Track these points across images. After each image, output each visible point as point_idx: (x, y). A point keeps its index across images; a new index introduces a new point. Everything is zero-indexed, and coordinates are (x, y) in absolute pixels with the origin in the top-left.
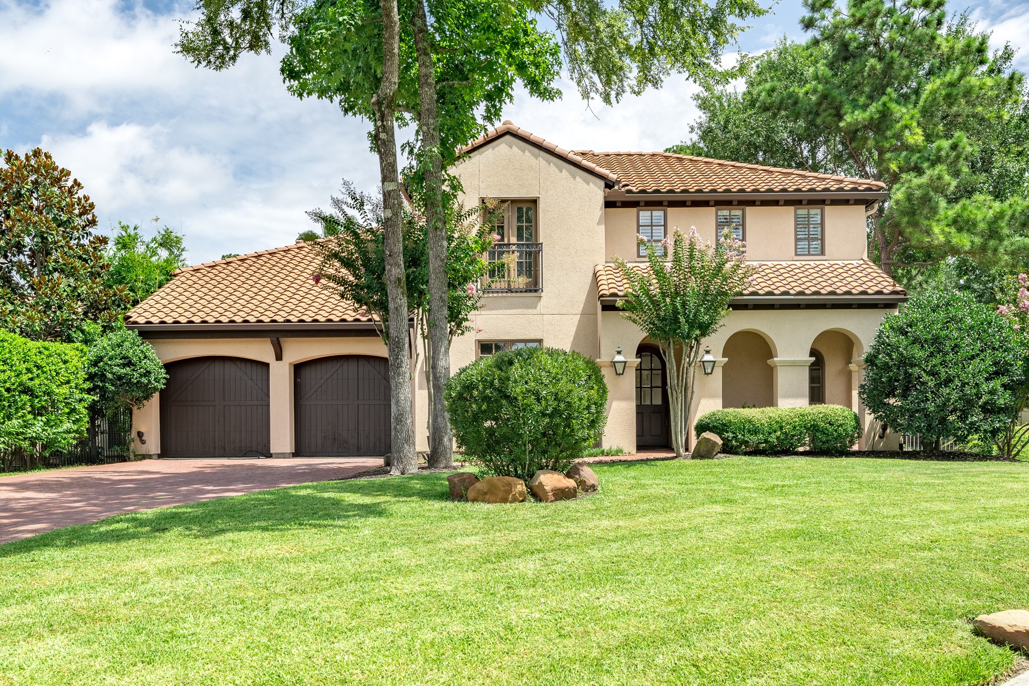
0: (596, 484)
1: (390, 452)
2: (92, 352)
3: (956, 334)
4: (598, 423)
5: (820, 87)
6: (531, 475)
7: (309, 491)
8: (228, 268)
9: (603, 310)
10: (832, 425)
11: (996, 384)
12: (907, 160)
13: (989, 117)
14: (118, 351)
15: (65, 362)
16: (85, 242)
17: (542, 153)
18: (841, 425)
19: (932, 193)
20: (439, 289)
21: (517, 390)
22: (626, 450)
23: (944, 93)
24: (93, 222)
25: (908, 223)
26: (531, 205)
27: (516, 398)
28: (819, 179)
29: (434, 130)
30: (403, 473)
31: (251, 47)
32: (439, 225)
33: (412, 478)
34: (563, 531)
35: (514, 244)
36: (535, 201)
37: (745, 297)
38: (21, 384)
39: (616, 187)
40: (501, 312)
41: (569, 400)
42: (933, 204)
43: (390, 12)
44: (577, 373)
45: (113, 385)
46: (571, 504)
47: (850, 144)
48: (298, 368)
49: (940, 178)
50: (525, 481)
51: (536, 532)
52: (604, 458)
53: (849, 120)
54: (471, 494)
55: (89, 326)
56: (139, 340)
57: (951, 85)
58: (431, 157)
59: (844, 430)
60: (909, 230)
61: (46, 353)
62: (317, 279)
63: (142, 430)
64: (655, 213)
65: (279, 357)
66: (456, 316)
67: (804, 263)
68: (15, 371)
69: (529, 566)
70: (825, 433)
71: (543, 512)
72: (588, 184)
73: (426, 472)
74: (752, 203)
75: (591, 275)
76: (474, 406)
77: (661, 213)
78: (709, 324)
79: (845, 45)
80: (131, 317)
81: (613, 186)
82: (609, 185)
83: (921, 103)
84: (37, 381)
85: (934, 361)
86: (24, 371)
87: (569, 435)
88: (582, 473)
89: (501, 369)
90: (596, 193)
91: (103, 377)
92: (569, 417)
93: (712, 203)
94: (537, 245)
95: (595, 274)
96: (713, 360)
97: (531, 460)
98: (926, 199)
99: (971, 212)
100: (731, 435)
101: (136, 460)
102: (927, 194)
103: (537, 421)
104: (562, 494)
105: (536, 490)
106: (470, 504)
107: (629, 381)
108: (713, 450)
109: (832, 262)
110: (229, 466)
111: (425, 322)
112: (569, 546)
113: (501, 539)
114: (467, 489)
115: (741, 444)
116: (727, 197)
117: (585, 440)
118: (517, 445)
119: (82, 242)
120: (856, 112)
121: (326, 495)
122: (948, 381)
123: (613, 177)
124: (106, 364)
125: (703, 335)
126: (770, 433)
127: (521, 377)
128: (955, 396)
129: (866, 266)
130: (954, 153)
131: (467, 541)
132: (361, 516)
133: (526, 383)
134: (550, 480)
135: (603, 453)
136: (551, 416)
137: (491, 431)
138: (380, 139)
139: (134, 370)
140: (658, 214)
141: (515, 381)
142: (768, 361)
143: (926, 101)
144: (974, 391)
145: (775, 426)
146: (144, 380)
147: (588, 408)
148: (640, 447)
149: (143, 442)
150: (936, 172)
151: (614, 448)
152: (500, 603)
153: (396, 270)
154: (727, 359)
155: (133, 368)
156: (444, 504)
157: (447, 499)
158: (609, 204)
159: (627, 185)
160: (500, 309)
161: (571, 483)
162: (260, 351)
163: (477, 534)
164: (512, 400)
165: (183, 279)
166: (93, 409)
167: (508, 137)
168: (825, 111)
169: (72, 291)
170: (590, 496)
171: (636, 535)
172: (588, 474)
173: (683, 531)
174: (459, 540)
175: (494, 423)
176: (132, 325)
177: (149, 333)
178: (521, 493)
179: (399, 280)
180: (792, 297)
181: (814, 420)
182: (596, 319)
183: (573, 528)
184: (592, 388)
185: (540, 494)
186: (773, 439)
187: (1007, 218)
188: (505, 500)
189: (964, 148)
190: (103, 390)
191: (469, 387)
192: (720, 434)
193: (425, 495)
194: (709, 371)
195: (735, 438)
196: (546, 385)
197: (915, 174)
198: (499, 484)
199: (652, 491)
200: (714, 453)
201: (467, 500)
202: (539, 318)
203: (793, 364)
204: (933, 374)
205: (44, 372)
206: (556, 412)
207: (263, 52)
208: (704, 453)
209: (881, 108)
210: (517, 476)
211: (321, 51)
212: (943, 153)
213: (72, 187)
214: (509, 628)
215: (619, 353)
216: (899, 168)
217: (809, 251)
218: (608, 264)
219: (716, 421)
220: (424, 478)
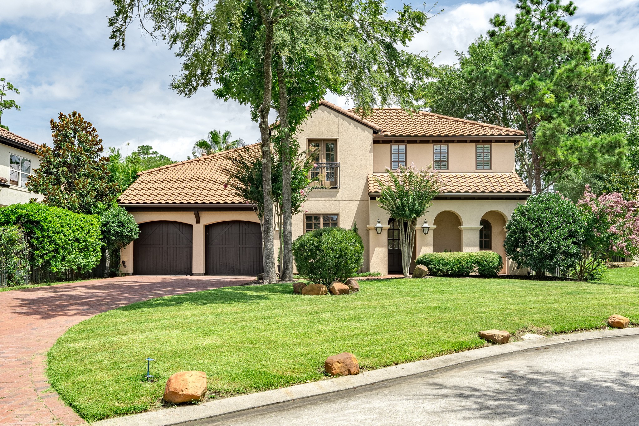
0: (358, 288)
1: (263, 272)
2: (103, 219)
3: (549, 216)
4: (359, 261)
5: (497, 71)
6: (330, 284)
7: (230, 290)
8: (167, 171)
9: (371, 200)
10: (486, 262)
11: (569, 242)
12: (546, 112)
13: (594, 88)
14: (117, 218)
15: (92, 225)
16: (97, 160)
17: (340, 115)
18: (491, 262)
19: (556, 133)
20: (288, 194)
21: (324, 247)
22: (382, 274)
23: (566, 75)
24: (101, 149)
25: (543, 148)
26: (334, 142)
27: (323, 250)
28: (489, 128)
29: (286, 118)
30: (269, 283)
31: (204, 85)
32: (288, 163)
33: (274, 285)
34: (341, 305)
35: (324, 163)
36: (335, 141)
37: (445, 194)
38: (75, 237)
39: (379, 133)
40: (317, 199)
41: (346, 251)
42: (556, 139)
43: (268, 71)
44: (350, 239)
45: (114, 237)
46: (347, 296)
47: (516, 101)
48: (208, 228)
49: (559, 125)
50: (327, 286)
51: (329, 305)
52: (369, 278)
53: (512, 90)
54: (303, 291)
55: (100, 205)
56: (126, 213)
57: (571, 70)
58: (284, 132)
59: (493, 264)
60: (544, 153)
61: (84, 220)
62: (226, 186)
63: (125, 260)
64: (400, 146)
65: (198, 222)
66: (295, 206)
67: (480, 174)
68: (72, 230)
69: (327, 316)
70: (483, 266)
71: (334, 299)
72: (364, 131)
73: (280, 283)
74: (453, 142)
75: (365, 180)
76: (305, 253)
77: (404, 146)
78: (421, 211)
79: (512, 46)
80: (121, 200)
81: (378, 133)
82: (375, 132)
83: (554, 81)
84: (80, 235)
85: (538, 230)
86: (76, 230)
87: (346, 266)
88: (352, 283)
89: (317, 237)
90: (369, 136)
91: (109, 232)
92: (346, 259)
93: (430, 142)
94: (337, 164)
95: (367, 179)
96: (428, 226)
97: (330, 277)
98: (553, 136)
99: (579, 143)
100: (433, 266)
101: (122, 276)
102: (554, 133)
103: (332, 260)
104: (343, 292)
105: (331, 290)
106: (303, 295)
107: (384, 237)
108: (422, 274)
109: (495, 174)
110: (175, 279)
111: (279, 208)
112: (342, 310)
113: (316, 307)
114: (301, 289)
115: (438, 271)
116: (439, 138)
117: (353, 269)
118: (323, 270)
119: (95, 160)
120: (516, 86)
121: (239, 292)
122: (544, 240)
123: (378, 127)
124: (111, 225)
125: (418, 216)
126: (454, 266)
127: (326, 241)
128: (547, 247)
129: (514, 176)
130: (571, 110)
131: (303, 308)
132: (258, 299)
133: (328, 243)
134: (337, 286)
135: (370, 275)
136: (338, 258)
137: (312, 264)
138: (262, 127)
139: (124, 229)
140: (402, 147)
141: (323, 243)
142: (459, 227)
143: (557, 79)
144: (557, 245)
145: (457, 262)
146: (130, 234)
147: (355, 254)
148: (390, 272)
149: (125, 266)
150: (557, 122)
151: (376, 272)
152: (316, 325)
153: (268, 187)
154: (436, 226)
155: (124, 227)
156: (291, 295)
157: (293, 294)
158: (375, 142)
159: (385, 131)
160: (317, 197)
161: (347, 287)
162: (188, 218)
163: (307, 306)
164: (321, 251)
165: (144, 178)
166: (103, 249)
167: (322, 106)
168: (500, 83)
169: (92, 187)
170: (355, 293)
171: (370, 307)
172: (355, 284)
173: (390, 306)
174: (299, 307)
175: (313, 260)
176: (122, 205)
177: (132, 209)
178: (325, 291)
179: (269, 192)
180: (470, 194)
181: (478, 259)
182: (368, 203)
183: (345, 304)
184: (356, 246)
185: (333, 291)
186: (455, 268)
187: (599, 147)
188: (318, 294)
189: (577, 107)
190: (109, 239)
191: (303, 245)
192: (427, 266)
193: (282, 292)
194: (426, 232)
195: (435, 268)
196: (336, 245)
197: (547, 122)
198: (316, 287)
199: (384, 291)
200: (423, 275)
201: (301, 294)
202: (337, 202)
203: (471, 229)
204: (536, 236)
205: (84, 230)
206: (340, 257)
207: (209, 86)
208: (418, 275)
209: (530, 84)
210: (323, 284)
211: (235, 85)
212: (565, 109)
213: (92, 131)
214: (318, 330)
215: (379, 222)
216: (541, 117)
217: (483, 167)
218: (375, 174)
219: (426, 259)
220: (280, 285)
